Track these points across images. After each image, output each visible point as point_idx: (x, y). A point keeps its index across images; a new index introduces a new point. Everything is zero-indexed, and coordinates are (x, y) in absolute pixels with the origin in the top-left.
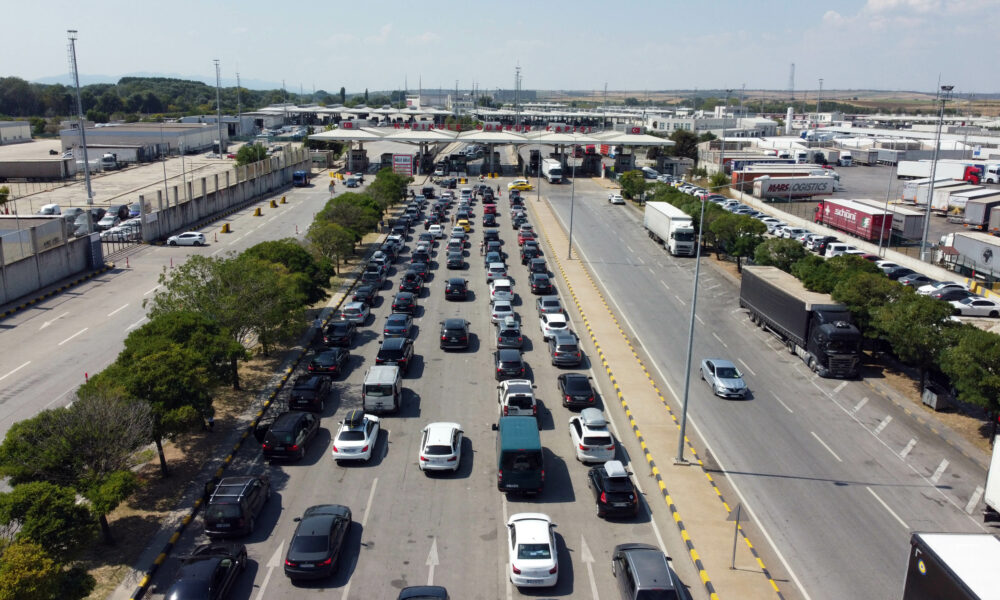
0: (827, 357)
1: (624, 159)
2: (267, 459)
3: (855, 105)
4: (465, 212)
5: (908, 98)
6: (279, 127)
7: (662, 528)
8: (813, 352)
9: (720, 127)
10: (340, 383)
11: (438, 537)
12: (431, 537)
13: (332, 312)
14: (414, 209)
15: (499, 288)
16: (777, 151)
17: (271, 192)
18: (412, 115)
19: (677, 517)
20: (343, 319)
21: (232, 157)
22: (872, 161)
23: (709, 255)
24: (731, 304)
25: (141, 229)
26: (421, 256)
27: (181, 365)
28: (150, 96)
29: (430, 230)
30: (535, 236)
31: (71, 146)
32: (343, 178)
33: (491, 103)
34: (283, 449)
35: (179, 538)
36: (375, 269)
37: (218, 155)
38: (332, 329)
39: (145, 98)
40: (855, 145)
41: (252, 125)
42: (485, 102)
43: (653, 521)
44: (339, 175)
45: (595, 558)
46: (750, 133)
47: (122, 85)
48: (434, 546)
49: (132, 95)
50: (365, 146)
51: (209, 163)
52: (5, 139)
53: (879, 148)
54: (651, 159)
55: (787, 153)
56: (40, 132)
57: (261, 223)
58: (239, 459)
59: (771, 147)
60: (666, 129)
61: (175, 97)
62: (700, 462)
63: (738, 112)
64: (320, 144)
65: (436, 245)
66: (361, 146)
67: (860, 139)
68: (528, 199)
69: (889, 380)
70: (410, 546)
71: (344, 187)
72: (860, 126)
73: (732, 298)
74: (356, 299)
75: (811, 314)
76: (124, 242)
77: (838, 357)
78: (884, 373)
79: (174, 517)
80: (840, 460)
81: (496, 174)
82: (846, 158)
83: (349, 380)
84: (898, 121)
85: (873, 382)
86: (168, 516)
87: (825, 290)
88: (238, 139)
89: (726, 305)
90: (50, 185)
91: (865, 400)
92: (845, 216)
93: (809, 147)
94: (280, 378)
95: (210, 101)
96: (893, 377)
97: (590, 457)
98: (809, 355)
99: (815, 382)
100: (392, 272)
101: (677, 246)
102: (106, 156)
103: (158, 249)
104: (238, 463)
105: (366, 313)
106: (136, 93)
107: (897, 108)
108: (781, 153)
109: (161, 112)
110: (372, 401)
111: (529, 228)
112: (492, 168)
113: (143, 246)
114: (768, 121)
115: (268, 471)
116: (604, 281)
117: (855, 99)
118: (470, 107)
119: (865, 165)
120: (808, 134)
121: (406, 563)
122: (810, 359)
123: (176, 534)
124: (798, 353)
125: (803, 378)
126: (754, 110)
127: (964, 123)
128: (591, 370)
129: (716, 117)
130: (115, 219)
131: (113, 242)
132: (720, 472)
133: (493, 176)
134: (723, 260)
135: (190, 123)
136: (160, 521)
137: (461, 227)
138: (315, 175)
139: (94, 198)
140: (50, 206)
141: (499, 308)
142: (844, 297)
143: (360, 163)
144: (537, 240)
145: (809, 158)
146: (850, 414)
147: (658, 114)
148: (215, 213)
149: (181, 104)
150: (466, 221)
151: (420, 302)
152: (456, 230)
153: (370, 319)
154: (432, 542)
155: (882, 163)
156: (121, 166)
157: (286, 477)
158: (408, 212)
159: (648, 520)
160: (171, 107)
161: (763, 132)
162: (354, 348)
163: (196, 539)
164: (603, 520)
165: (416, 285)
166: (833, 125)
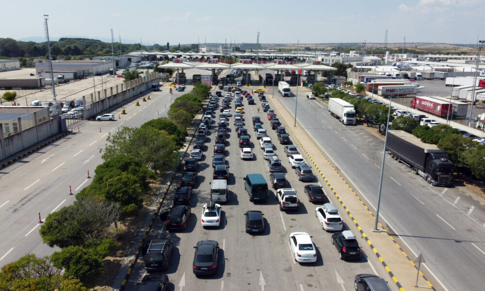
0: (437, 176)
1: (311, 77)
2: (168, 229)
3: (417, 50)
4: (239, 104)
5: (441, 46)
6: (139, 62)
7: (374, 265)
8: (429, 174)
9: (355, 61)
10: (196, 190)
11: (262, 270)
12: (258, 270)
13: (184, 154)
14: (214, 102)
15: (265, 142)
16: (385, 73)
17: (142, 94)
18: (203, 56)
19: (381, 259)
20: (191, 157)
21: (119, 76)
22: (431, 78)
23: (363, 124)
24: (379, 149)
25: (83, 112)
26: (224, 126)
27: (128, 183)
28: (75, 47)
29: (224, 112)
30: (276, 115)
31: (40, 71)
32: (175, 87)
33: (240, 50)
34: (176, 224)
35: (131, 271)
36: (202, 132)
37: (113, 76)
38: (187, 162)
39: (73, 48)
40: (422, 69)
41: (126, 60)
42: (237, 49)
43: (369, 262)
44: (173, 85)
45: (344, 281)
46: (369, 64)
47: (61, 42)
48: (261, 275)
49: (67, 46)
50: (185, 71)
51: (109, 79)
52: (8, 68)
53: (434, 71)
54: (324, 77)
55: (390, 74)
56: (24, 65)
57: (140, 109)
58: (153, 229)
59: (382, 70)
60: (328, 62)
61: (87, 47)
62: (385, 230)
63: (361, 53)
64: (162, 70)
65: (228, 120)
66: (183, 71)
67: (424, 67)
68: (268, 97)
69: (468, 187)
70: (249, 275)
71: (177, 91)
72: (421, 60)
73: (379, 146)
74: (195, 148)
75: (428, 155)
76: (75, 119)
77: (442, 176)
78: (464, 184)
79: (128, 260)
80: (454, 229)
81: (249, 84)
82: (419, 76)
83: (200, 188)
84: (440, 58)
85: (461, 188)
86: (124, 260)
87: (432, 143)
88: (120, 68)
89: (377, 150)
90: (34, 91)
91: (458, 198)
92: (427, 104)
93: (401, 71)
94: (165, 187)
95: (104, 49)
96: (470, 186)
97: (330, 228)
98: (426, 175)
99: (431, 189)
100: (209, 134)
101: (347, 120)
102: (59, 76)
103: (92, 122)
104: (153, 232)
105: (201, 154)
106: (69, 46)
107: (438, 51)
108: (387, 74)
109: (81, 55)
110: (215, 197)
111: (273, 111)
112: (247, 82)
113: (84, 121)
114: (375, 58)
115: (169, 236)
116: (314, 138)
117: (416, 47)
118: (230, 52)
119: (428, 79)
120: (397, 64)
121: (249, 284)
122: (427, 177)
123: (130, 269)
124: (420, 174)
125: (425, 186)
126: (369, 53)
127: (471, 58)
128: (319, 183)
129: (350, 56)
130: (69, 108)
131: (71, 119)
132: (397, 235)
133: (248, 85)
134: (370, 127)
135: (96, 60)
136: (121, 263)
137: (239, 111)
138: (161, 85)
139: (56, 97)
140: (36, 101)
141: (268, 152)
142: (444, 146)
143: (182, 79)
144: (277, 117)
145: (400, 76)
146: (453, 205)
147: (322, 55)
148: (117, 104)
149: (90, 51)
150: (241, 108)
151: (227, 148)
152: (237, 112)
153: (203, 158)
154: (260, 273)
155: (436, 78)
156: (66, 81)
157: (179, 239)
158: (211, 103)
159: (366, 261)
160: (85, 52)
161: (375, 63)
162: (199, 172)
163: (140, 271)
164: (343, 261)
165: (224, 140)
166: (408, 60)
